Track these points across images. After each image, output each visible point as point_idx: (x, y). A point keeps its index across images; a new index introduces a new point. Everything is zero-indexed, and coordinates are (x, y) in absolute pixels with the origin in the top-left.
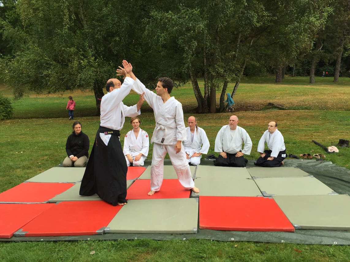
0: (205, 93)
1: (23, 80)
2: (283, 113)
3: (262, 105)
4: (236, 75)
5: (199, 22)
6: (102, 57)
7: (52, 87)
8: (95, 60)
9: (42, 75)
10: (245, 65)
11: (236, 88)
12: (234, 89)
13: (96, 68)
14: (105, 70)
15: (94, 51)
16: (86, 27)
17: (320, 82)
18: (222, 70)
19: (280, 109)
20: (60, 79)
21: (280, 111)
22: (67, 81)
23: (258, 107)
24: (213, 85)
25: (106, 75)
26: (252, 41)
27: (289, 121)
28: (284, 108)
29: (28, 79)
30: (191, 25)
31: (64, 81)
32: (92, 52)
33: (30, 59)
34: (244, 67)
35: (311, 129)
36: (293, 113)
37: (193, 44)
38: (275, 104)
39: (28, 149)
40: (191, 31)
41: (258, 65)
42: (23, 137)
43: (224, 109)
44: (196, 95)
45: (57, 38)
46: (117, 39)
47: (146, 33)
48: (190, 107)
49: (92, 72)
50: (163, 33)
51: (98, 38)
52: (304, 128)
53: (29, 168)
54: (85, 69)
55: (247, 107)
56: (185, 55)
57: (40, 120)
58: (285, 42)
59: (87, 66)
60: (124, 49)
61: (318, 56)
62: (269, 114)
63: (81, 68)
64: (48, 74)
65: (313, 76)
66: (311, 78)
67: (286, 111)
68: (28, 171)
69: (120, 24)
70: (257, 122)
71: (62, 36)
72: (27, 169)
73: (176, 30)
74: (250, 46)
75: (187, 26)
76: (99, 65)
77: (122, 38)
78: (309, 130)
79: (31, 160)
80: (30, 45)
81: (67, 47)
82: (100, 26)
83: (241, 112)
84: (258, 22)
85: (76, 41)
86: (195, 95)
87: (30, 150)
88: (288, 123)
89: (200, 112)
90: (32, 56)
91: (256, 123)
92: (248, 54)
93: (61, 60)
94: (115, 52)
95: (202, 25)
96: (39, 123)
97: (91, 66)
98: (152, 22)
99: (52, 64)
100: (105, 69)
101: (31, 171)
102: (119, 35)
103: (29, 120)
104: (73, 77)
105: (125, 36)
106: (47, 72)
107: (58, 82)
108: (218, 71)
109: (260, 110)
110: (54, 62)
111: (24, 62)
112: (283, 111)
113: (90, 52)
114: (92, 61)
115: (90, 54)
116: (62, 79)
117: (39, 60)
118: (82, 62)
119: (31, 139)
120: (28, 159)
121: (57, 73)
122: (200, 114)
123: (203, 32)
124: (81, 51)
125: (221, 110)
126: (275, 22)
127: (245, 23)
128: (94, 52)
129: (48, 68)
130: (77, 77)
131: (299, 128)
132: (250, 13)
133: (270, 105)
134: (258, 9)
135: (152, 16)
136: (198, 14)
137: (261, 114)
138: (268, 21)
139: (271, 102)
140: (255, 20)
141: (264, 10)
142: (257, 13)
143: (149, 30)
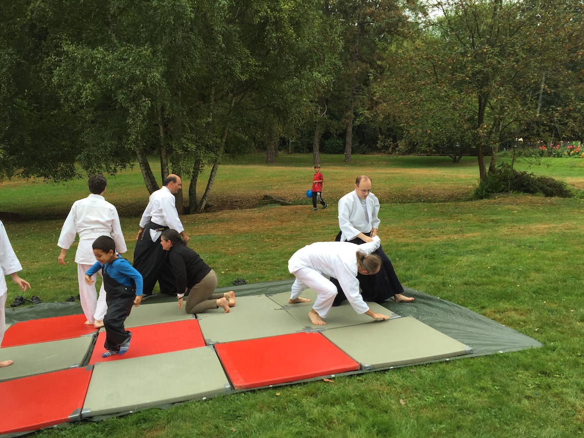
2: (287, 211)
3: (255, 198)
4: (215, 153)
5: (153, 68)
10: (225, 138)
11: (213, 173)
12: (211, 176)
17: (327, 162)
18: (193, 147)
19: (283, 204)
21: (284, 207)
23: (249, 202)
26: (234, 101)
27: (299, 221)
28: (287, 202)
30: (138, 73)
34: (224, 140)
35: (329, 231)
36: (302, 209)
37: (144, 104)
38: (273, 197)
40: (139, 82)
41: (246, 138)
43: (196, 208)
47: (55, 80)
48: (137, 206)
50: (88, 82)
52: (320, 231)
55: (232, 203)
56: (130, 121)
58: (282, 106)
60: (7, 106)
61: (322, 124)
62: (268, 212)
65: (317, 153)
66: (315, 156)
67: (292, 207)
70: (254, 226)
73: (113, 80)
74: (232, 109)
75: (133, 73)
78: (328, 234)
83: (225, 211)
84: (242, 74)
88: (298, 225)
91: (253, 228)
95: (157, 74)
98: (66, 62)
108: (187, 148)
109: (253, 207)
112: (287, 207)
125: (192, 210)
126: (266, 75)
127: (224, 74)
131: (313, 231)
132: (230, 59)
133: (267, 199)
134: (241, 53)
135: (67, 53)
136: (149, 56)
137: (256, 213)
138: (257, 73)
139: (267, 194)
140: (237, 70)
141: (249, 57)
142: (240, 59)
143: (60, 76)
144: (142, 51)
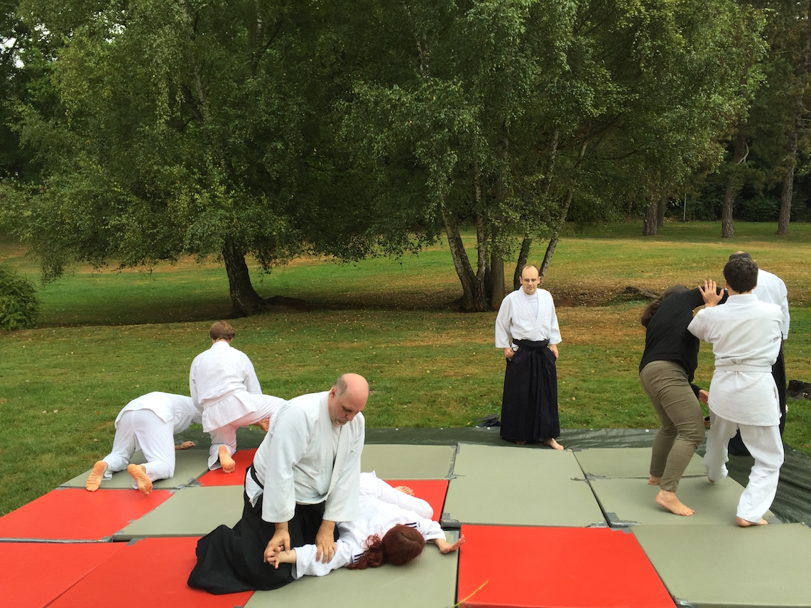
0: (480, 266)
1: (64, 239)
3: (612, 291)
4: (549, 225)
5: (463, 109)
6: (242, 185)
7: (128, 253)
8: (227, 192)
9: (106, 227)
10: (570, 201)
11: (549, 252)
12: (546, 256)
13: (227, 210)
14: (249, 215)
15: (226, 172)
16: (207, 117)
17: (745, 235)
18: (516, 216)
20: (148, 236)
22: (161, 240)
23: (603, 296)
24: (496, 249)
25: (252, 226)
26: (585, 147)
29: (75, 235)
30: (443, 116)
31: (155, 239)
32: (220, 173)
33: (81, 191)
34: (568, 205)
37: (449, 159)
38: (640, 289)
39: (71, 404)
40: (444, 129)
41: (599, 201)
42: (60, 372)
44: (459, 271)
45: (143, 143)
46: (280, 146)
47: (343, 132)
48: (445, 296)
49: (221, 219)
50: (382, 132)
51: (235, 143)
53: (71, 451)
54: (204, 214)
55: (576, 296)
56: (430, 183)
57: (101, 330)
58: (659, 151)
59: (209, 205)
60: (294, 168)
61: (739, 175)
62: (626, 314)
63: (195, 210)
64: (119, 225)
65: (729, 220)
66: (724, 226)
68: (68, 459)
69: (286, 114)
70: (600, 334)
71: (155, 139)
72: (67, 454)
73: (411, 128)
74: (581, 158)
75: (436, 118)
76: (236, 203)
77: (291, 144)
79: (77, 430)
80: (82, 159)
81: (166, 163)
82: (239, 117)
83: (562, 309)
84: (596, 106)
85: (185, 150)
86: (457, 269)
87: (74, 406)
89: (468, 307)
90: (85, 185)
91: (598, 337)
92: (576, 176)
93: (151, 193)
94: (274, 176)
95: (468, 117)
96: (96, 337)
97: (219, 206)
98: (357, 108)
99: (130, 202)
100: (250, 212)
101: (75, 459)
102: (282, 137)
103: (74, 330)
104: (178, 231)
105: (298, 140)
106: (118, 220)
107: (143, 242)
108: (507, 218)
109: (607, 304)
110: (135, 198)
111: (66, 199)
113: (217, 175)
114: (220, 195)
115: (217, 179)
116: (153, 236)
117: (102, 195)
118: (197, 196)
119: (78, 378)
120: (68, 428)
121: (141, 222)
122: (467, 315)
123: (472, 132)
124: (194, 173)
126: (635, 105)
127: (567, 109)
128: (225, 174)
129: (122, 210)
130: (186, 231)
132: (577, 87)
133: (631, 293)
134: (596, 77)
135: (357, 96)
136: (458, 92)
137: (608, 314)
138: (619, 104)
139: (632, 285)
140: (589, 102)
141: (609, 81)
142: (594, 85)
143: (349, 127)
144: (449, 87)
